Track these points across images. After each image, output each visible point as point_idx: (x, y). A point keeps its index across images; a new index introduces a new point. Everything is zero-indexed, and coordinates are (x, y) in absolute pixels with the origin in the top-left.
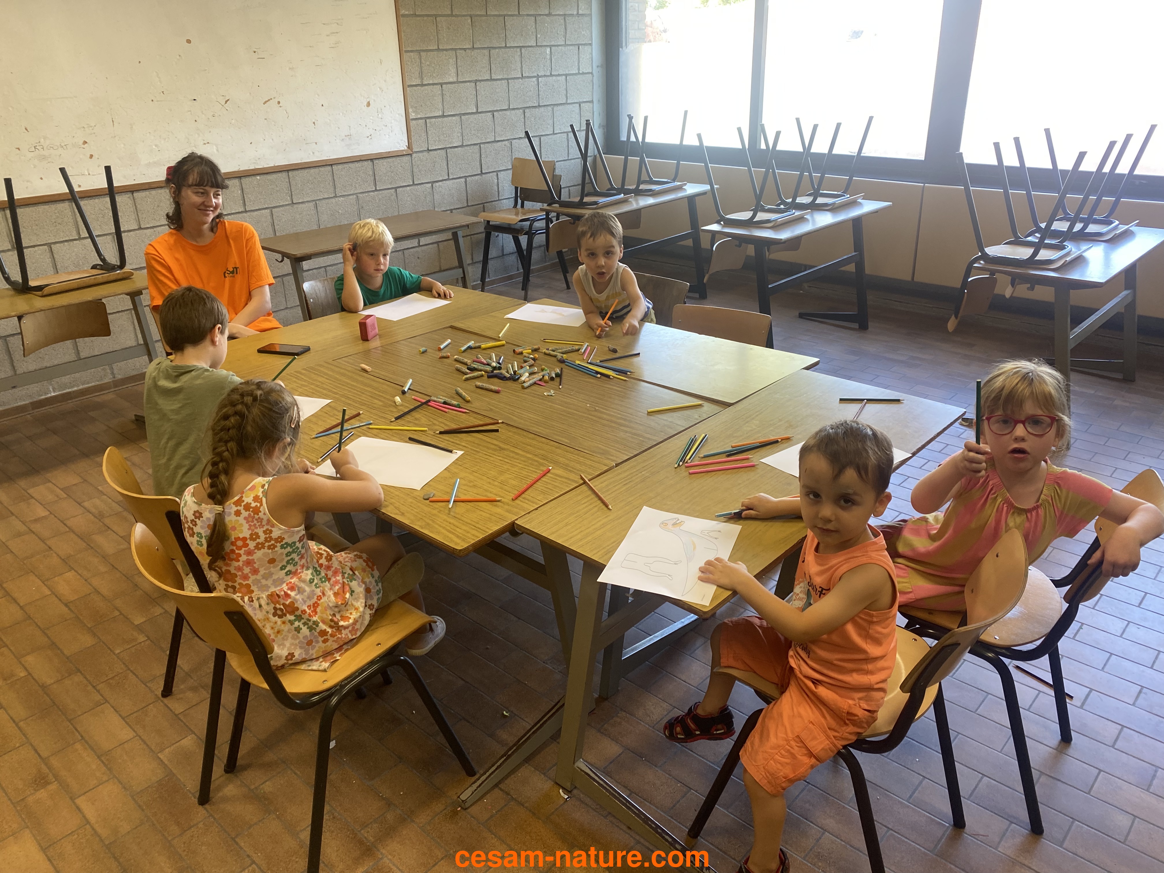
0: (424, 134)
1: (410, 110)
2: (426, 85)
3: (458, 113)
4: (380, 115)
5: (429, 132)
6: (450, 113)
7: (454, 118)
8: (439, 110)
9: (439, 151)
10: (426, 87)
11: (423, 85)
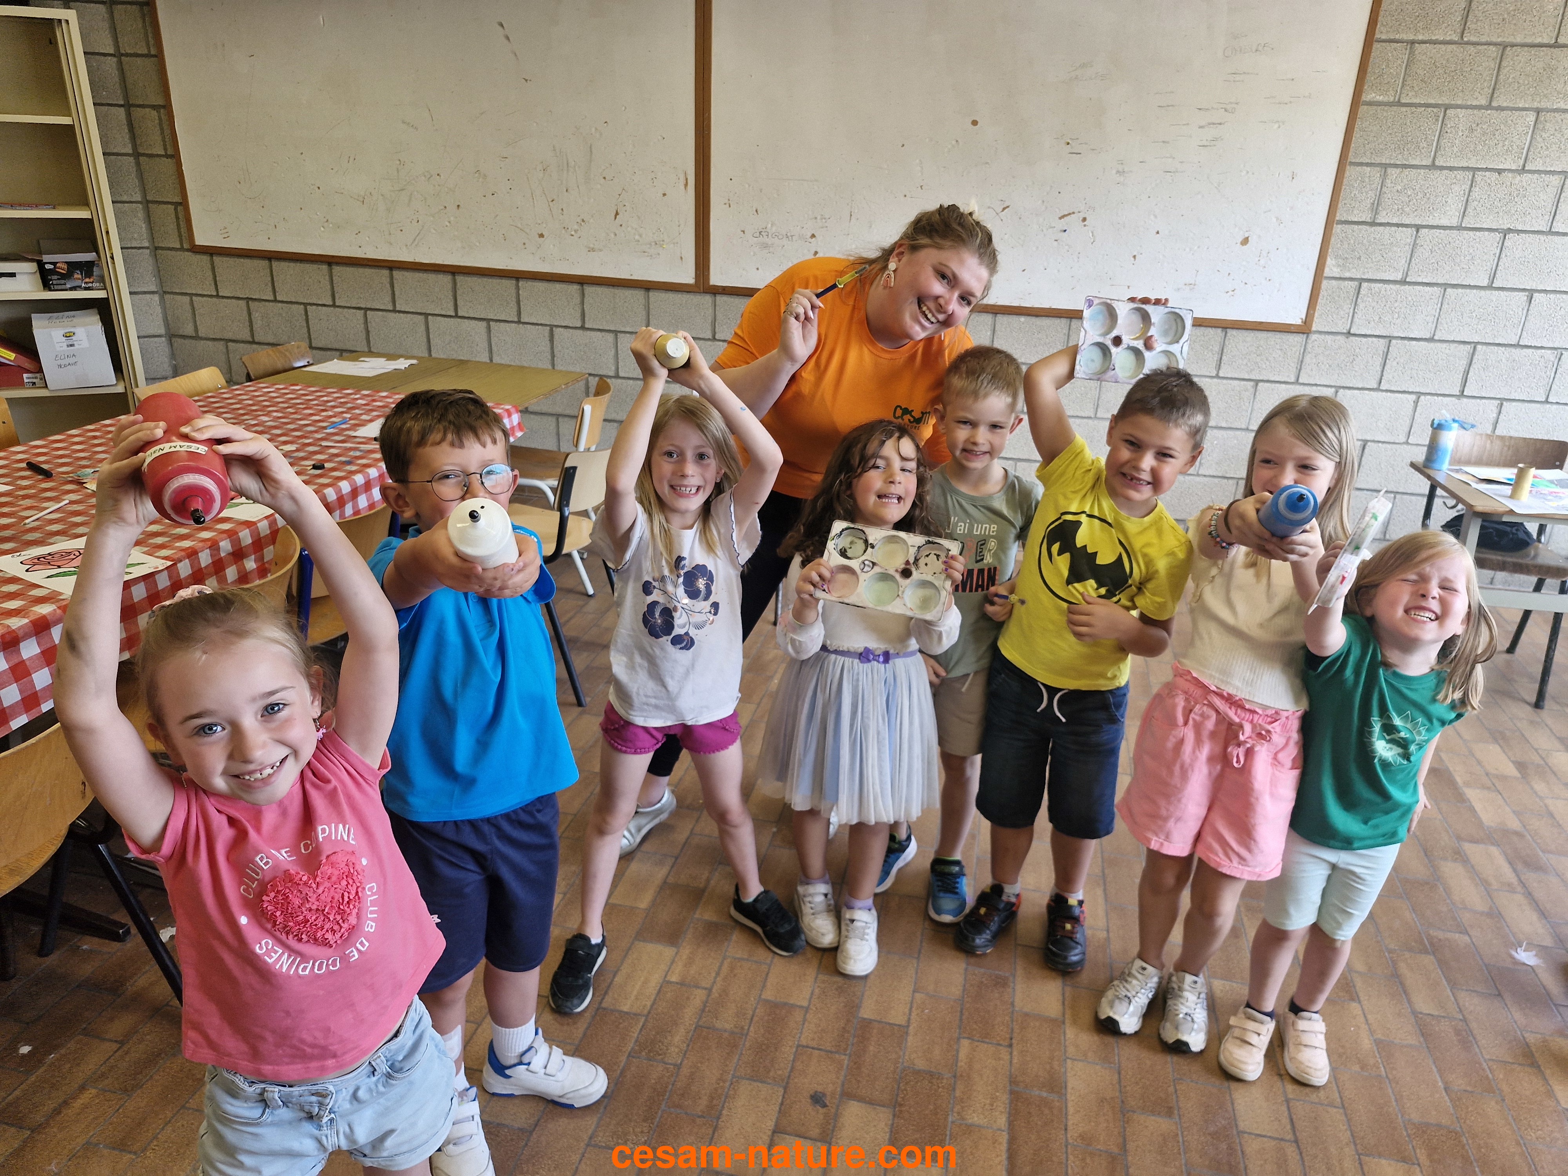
0: (1347, 308)
1: (1330, 261)
2: (1381, 224)
3: (1441, 281)
4: (1262, 262)
5: (1361, 305)
6: (1420, 280)
7: (1427, 289)
8: (1397, 270)
9: (1370, 339)
10: (1381, 228)
11: (1373, 224)
